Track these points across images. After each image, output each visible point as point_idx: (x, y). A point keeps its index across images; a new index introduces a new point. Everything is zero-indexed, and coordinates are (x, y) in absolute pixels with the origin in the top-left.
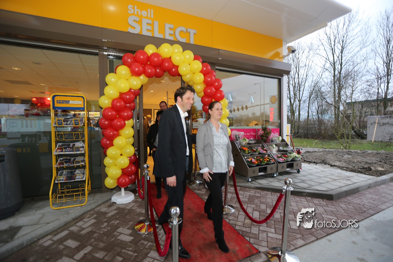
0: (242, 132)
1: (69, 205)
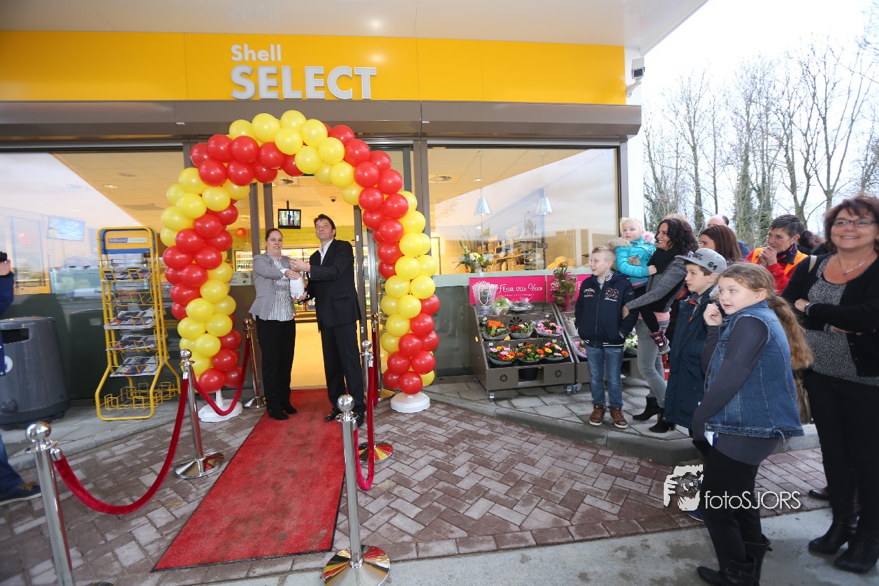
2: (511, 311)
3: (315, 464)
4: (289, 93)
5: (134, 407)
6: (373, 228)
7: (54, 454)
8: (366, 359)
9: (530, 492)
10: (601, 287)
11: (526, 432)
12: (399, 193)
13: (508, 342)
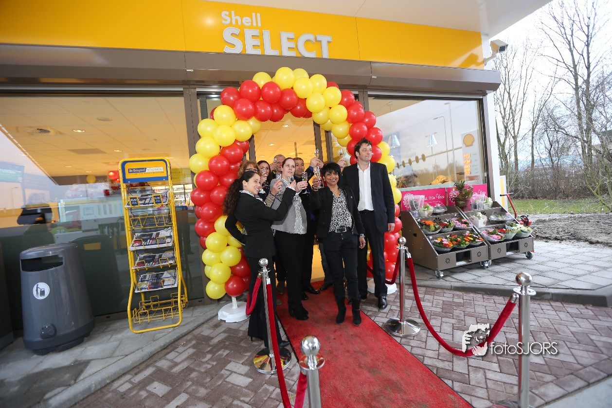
0: (421, 195)
1: (157, 325)
4: (269, 51)
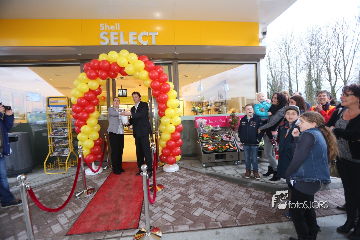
2: (212, 131)
3: (132, 193)
4: (123, 42)
5: (60, 169)
6: (156, 96)
7: (28, 187)
8: (153, 150)
9: (220, 205)
10: (249, 121)
11: (218, 180)
12: (167, 82)
13: (211, 143)
